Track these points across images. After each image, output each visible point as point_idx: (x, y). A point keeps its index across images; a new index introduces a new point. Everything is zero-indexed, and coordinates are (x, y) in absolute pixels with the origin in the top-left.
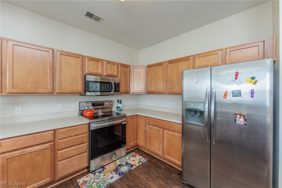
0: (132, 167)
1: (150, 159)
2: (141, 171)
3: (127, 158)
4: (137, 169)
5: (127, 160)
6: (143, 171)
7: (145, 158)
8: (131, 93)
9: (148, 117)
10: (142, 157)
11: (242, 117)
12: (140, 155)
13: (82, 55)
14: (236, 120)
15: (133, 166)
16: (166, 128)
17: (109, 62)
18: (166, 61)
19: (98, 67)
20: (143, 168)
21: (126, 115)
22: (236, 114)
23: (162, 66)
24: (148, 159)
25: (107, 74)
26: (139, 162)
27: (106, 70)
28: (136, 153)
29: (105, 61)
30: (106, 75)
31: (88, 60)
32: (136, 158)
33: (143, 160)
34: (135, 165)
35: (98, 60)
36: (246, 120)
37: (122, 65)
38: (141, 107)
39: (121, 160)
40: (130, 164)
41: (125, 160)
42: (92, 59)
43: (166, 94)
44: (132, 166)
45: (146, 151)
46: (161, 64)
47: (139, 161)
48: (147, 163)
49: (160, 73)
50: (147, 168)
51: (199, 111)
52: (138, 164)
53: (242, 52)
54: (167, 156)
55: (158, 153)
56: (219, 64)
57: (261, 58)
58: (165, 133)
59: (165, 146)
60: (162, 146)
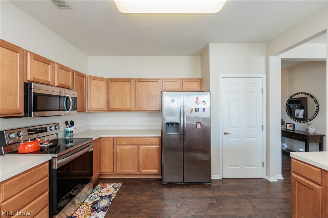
0: (112, 197)
1: (124, 182)
2: (124, 195)
3: (96, 192)
4: (118, 195)
5: (98, 195)
6: (126, 194)
7: (118, 183)
8: (86, 111)
9: (118, 137)
10: (115, 184)
11: (200, 124)
12: (110, 183)
13: (21, 48)
14: (197, 126)
15: (112, 195)
16: (142, 144)
17: (62, 67)
18: (134, 79)
19: (46, 72)
20: (123, 192)
21: (93, 139)
22: (197, 123)
23: (130, 82)
24: (122, 182)
25: (59, 83)
26: (115, 189)
27: (58, 78)
28: (103, 183)
29: (56, 64)
30: (58, 85)
31: (33, 58)
32: (108, 188)
33: (117, 186)
34: (114, 194)
35: (47, 62)
36: (201, 126)
37: (78, 74)
38: (92, 129)
39: (91, 198)
40: (106, 196)
41: (96, 195)
42: (37, 58)
43: (134, 112)
44: (110, 196)
45: (114, 177)
46: (128, 80)
47: (113, 188)
48: (124, 187)
49: (127, 89)
50: (127, 190)
51: (175, 124)
52: (116, 191)
53: (191, 83)
54: (143, 171)
55: (132, 172)
56: (179, 89)
57: (200, 89)
58: (140, 149)
59: (140, 161)
60: (137, 163)
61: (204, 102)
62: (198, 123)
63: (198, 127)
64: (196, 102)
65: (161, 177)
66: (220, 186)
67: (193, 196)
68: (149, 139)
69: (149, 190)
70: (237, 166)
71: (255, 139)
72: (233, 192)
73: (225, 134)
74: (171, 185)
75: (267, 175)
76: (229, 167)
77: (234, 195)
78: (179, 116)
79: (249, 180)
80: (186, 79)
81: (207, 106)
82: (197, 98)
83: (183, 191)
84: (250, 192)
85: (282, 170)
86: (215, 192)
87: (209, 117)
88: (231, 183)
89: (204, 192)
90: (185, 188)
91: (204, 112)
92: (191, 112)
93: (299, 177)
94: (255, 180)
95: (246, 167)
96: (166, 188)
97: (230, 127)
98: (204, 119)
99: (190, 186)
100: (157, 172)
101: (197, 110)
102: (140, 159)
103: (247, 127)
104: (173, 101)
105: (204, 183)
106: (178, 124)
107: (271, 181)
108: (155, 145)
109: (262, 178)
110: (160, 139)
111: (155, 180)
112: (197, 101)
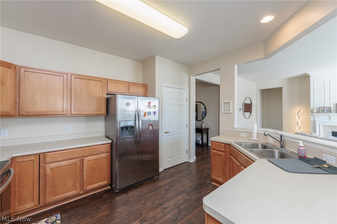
1: (61, 211)
6: (75, 220)
7: (52, 216)
10: (48, 218)
12: (36, 221)
16: (87, 155)
20: (69, 221)
23: (62, 77)
24: (59, 212)
33: (54, 219)
36: (152, 127)
46: (59, 74)
48: (65, 215)
49: (57, 86)
50: (73, 216)
53: (137, 88)
54: (89, 188)
55: (72, 194)
56: (126, 92)
57: (144, 94)
58: (85, 162)
59: (85, 176)
60: (79, 180)
61: (155, 106)
62: (150, 125)
63: (150, 129)
64: (148, 106)
65: (110, 187)
66: (165, 176)
67: (150, 191)
68: (96, 148)
69: (105, 204)
70: (173, 157)
71: (182, 134)
72: (175, 176)
73: (166, 133)
74: (125, 190)
75: (189, 159)
76: (168, 159)
77: (177, 178)
78: (133, 119)
79: (181, 165)
80: (132, 83)
81: (157, 110)
82: (150, 103)
83: (139, 190)
84: (184, 173)
85: (196, 153)
86: (164, 181)
87: (158, 119)
88: (171, 171)
89: (157, 184)
90: (140, 187)
91: (155, 115)
92: (145, 115)
93: (215, 151)
94: (183, 165)
95: (178, 156)
96: (122, 195)
97: (169, 127)
98: (154, 121)
99: (143, 184)
100: (107, 183)
101: (149, 113)
102: (85, 173)
103: (179, 126)
104: (128, 104)
105: (153, 177)
106: (132, 127)
107: (191, 162)
108: (104, 153)
109: (186, 162)
110: (110, 145)
111: (105, 192)
112: (150, 105)
